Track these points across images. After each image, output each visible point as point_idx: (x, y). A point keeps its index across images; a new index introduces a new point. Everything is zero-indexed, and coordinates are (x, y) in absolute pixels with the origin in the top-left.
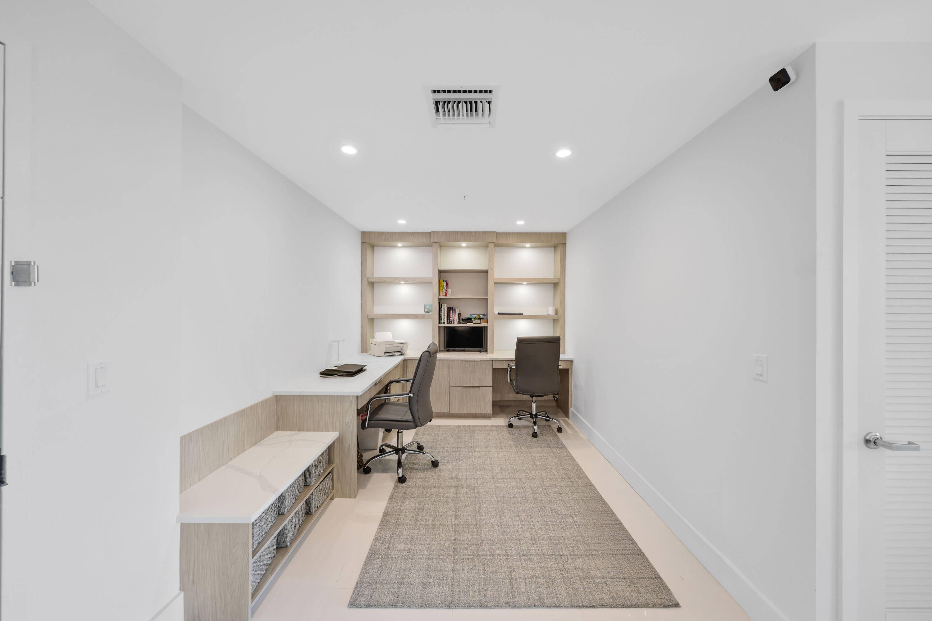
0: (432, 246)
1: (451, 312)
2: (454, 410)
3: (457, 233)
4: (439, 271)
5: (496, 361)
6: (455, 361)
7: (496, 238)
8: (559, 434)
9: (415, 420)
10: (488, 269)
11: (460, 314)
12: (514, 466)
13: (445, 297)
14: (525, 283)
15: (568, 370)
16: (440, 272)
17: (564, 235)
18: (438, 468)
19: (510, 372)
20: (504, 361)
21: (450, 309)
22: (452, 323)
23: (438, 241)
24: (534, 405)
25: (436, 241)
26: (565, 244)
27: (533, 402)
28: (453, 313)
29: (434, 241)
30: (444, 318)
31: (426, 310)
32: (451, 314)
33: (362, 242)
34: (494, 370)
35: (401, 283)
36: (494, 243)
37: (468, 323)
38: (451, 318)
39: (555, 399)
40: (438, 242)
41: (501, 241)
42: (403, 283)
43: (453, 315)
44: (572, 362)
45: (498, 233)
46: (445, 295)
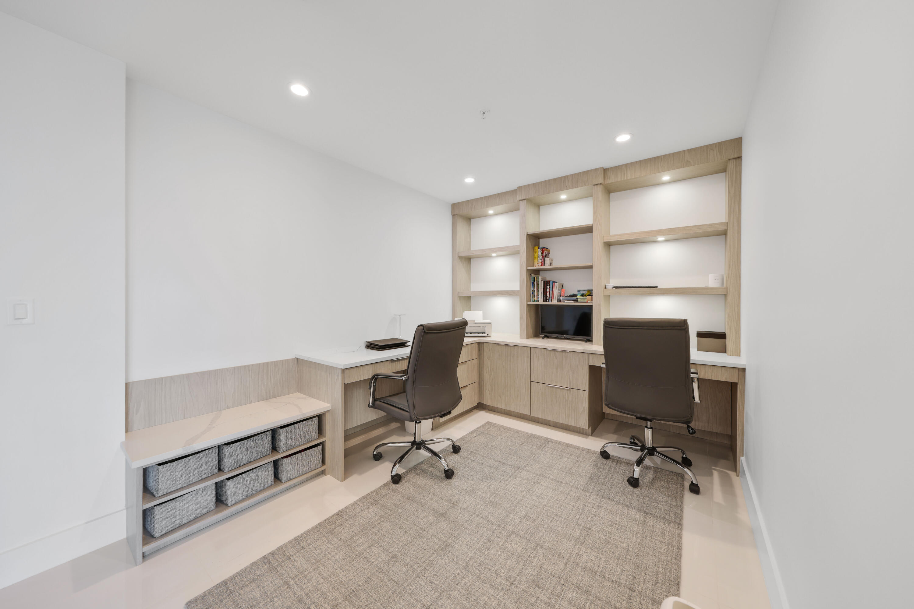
1: (548, 287)
2: (536, 414)
4: (528, 235)
5: (594, 355)
6: (537, 349)
7: (604, 175)
8: (688, 497)
10: (592, 224)
11: (560, 290)
12: (549, 521)
13: (539, 268)
14: (661, 239)
16: (530, 236)
17: (738, 143)
18: (450, 480)
21: (546, 283)
22: (549, 301)
23: (525, 198)
24: (649, 433)
25: (523, 198)
26: (740, 158)
27: (647, 428)
28: (551, 289)
29: (521, 199)
30: (538, 295)
32: (548, 290)
33: (453, 215)
34: (591, 368)
35: (493, 255)
36: (601, 184)
38: (548, 295)
39: (689, 431)
42: (495, 255)
43: (551, 291)
44: (743, 370)
46: (542, 266)
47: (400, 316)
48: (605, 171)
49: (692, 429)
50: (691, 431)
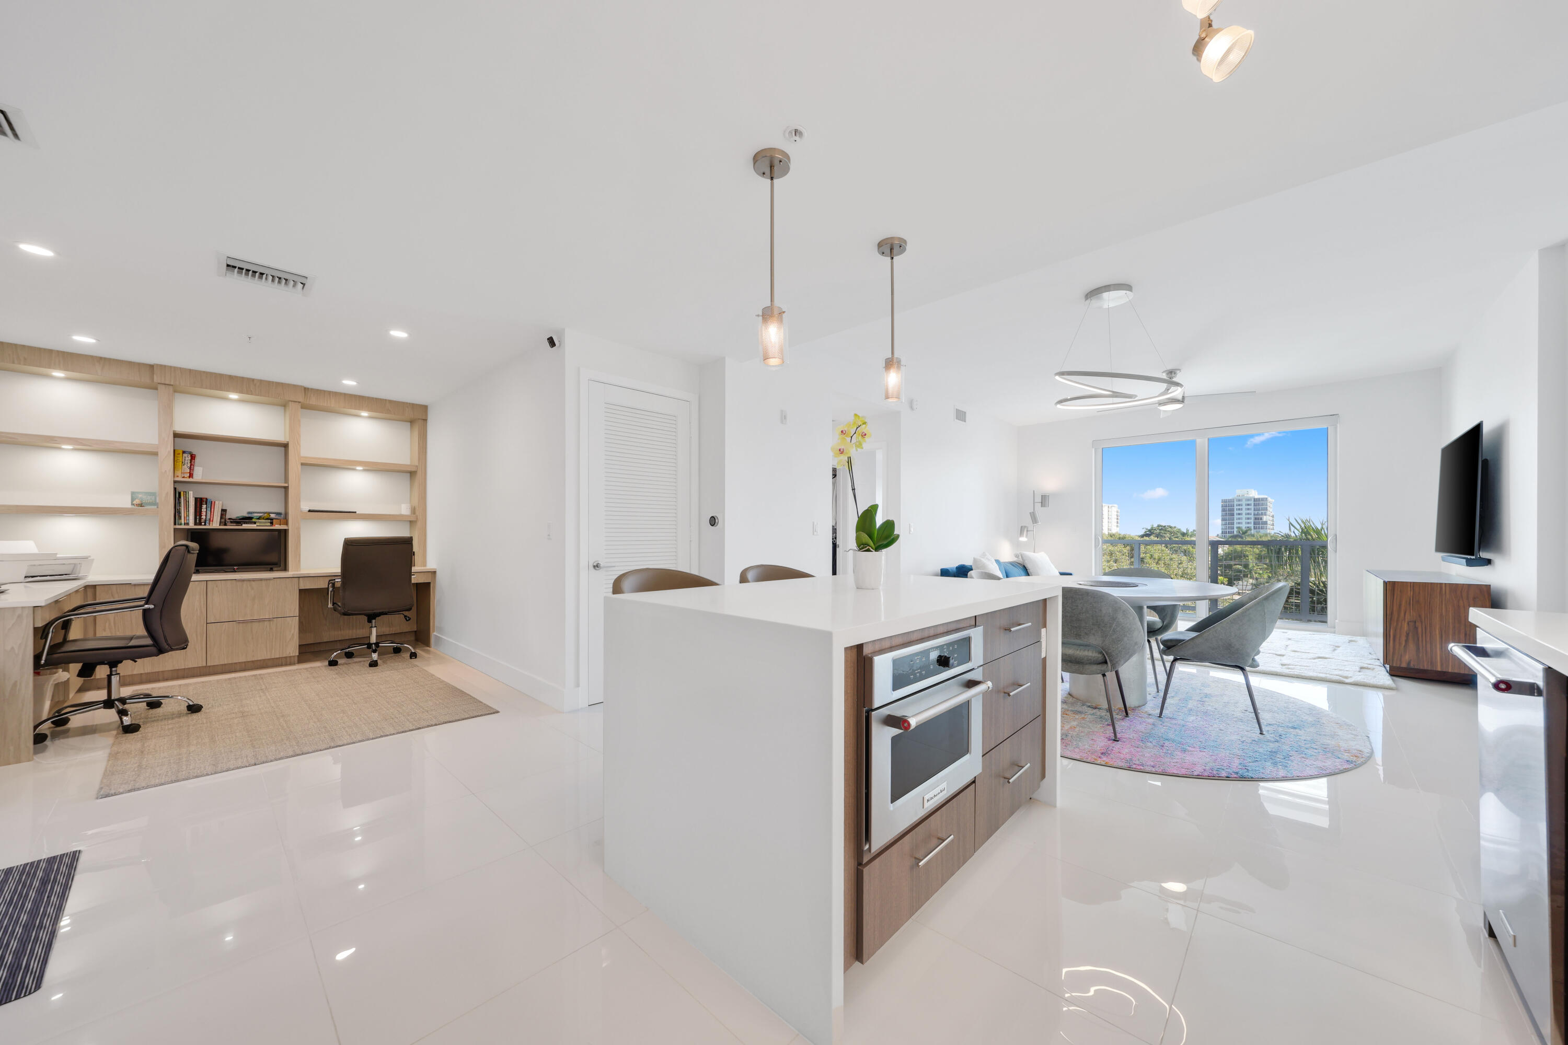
0: (156, 389)
1: (204, 506)
2: (217, 661)
3: (221, 376)
4: (174, 433)
5: (306, 579)
6: (219, 581)
7: (305, 394)
9: (157, 644)
10: (288, 441)
11: (224, 511)
13: (188, 480)
14: (360, 468)
15: (429, 584)
16: (176, 435)
17: (424, 408)
19: (332, 593)
20: (321, 578)
21: (199, 502)
22: (205, 525)
23: (172, 383)
24: (374, 631)
25: (167, 382)
26: (425, 420)
27: (373, 627)
28: (209, 509)
29: (161, 381)
31: (137, 502)
32: (204, 510)
34: (302, 592)
35: (64, 447)
36: (299, 402)
37: (243, 525)
38: (204, 517)
39: (406, 619)
40: (172, 385)
41: (313, 401)
42: (70, 447)
44: (434, 573)
45: (308, 388)
46: (189, 477)
48: (306, 389)
49: (409, 617)
50: (408, 619)
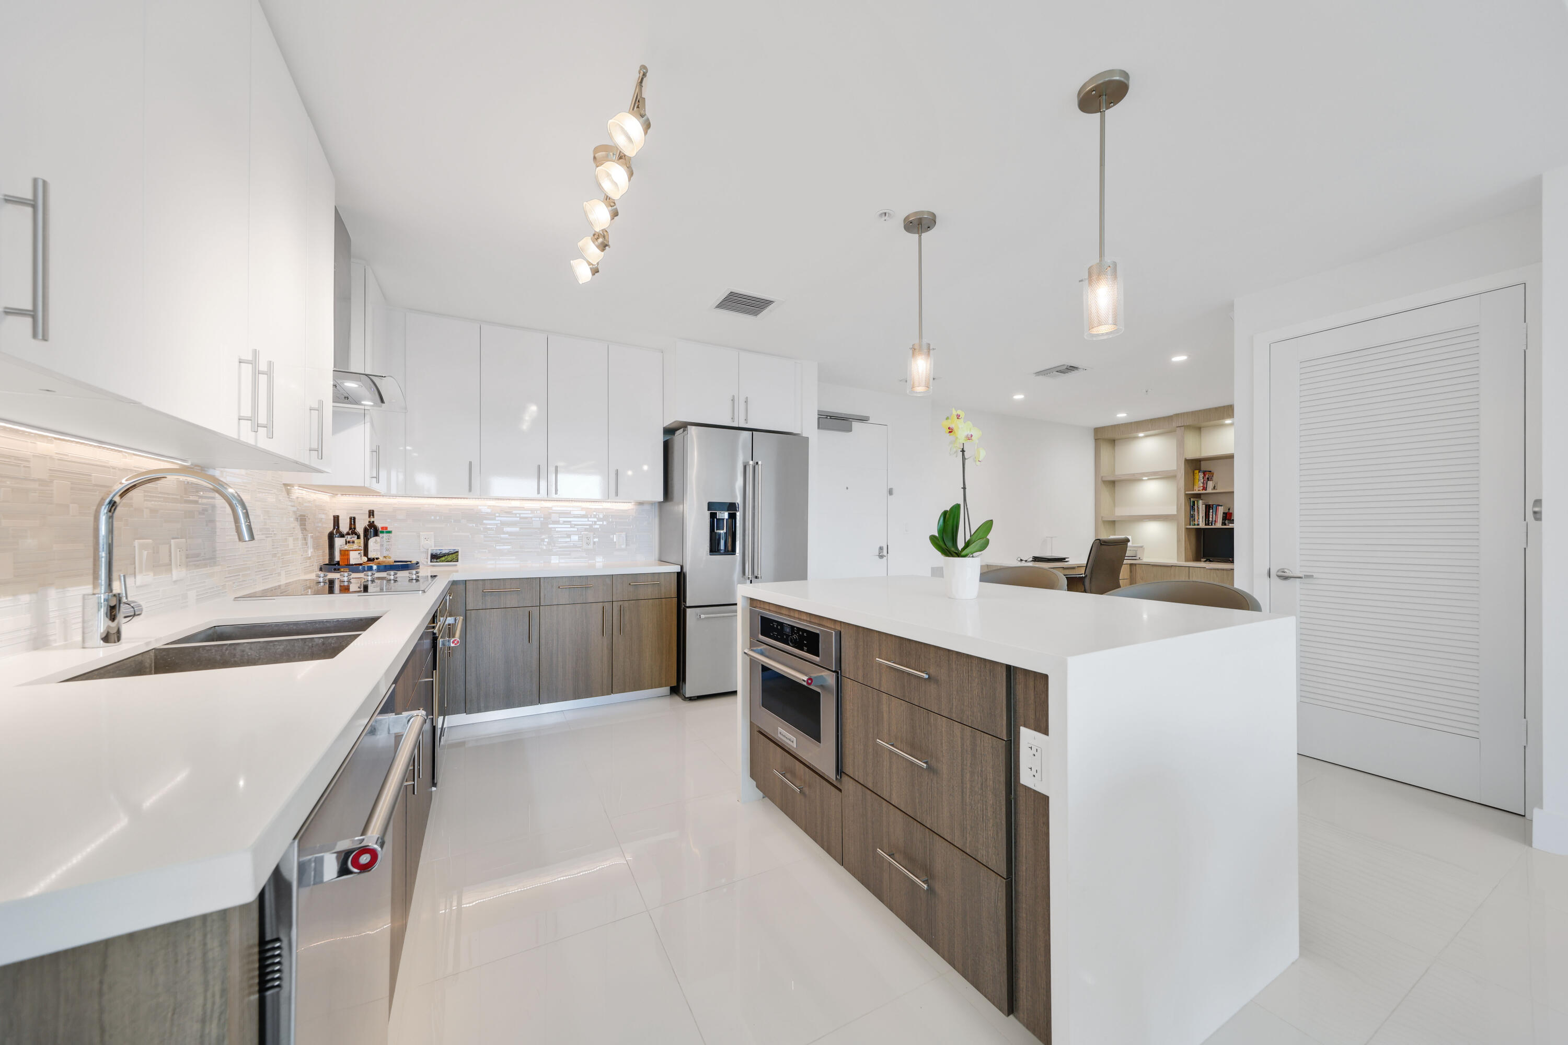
0: (1175, 431)
1: (1211, 511)
4: (1186, 460)
11: (1225, 513)
16: (1189, 461)
21: (1208, 508)
22: (1212, 525)
23: (1182, 425)
28: (1214, 513)
29: (1178, 425)
30: (1199, 519)
32: (1211, 514)
33: (1096, 441)
35: (1144, 478)
38: (1211, 519)
42: (1146, 478)
43: (1214, 516)
46: (1203, 490)
47: (1052, 537)
